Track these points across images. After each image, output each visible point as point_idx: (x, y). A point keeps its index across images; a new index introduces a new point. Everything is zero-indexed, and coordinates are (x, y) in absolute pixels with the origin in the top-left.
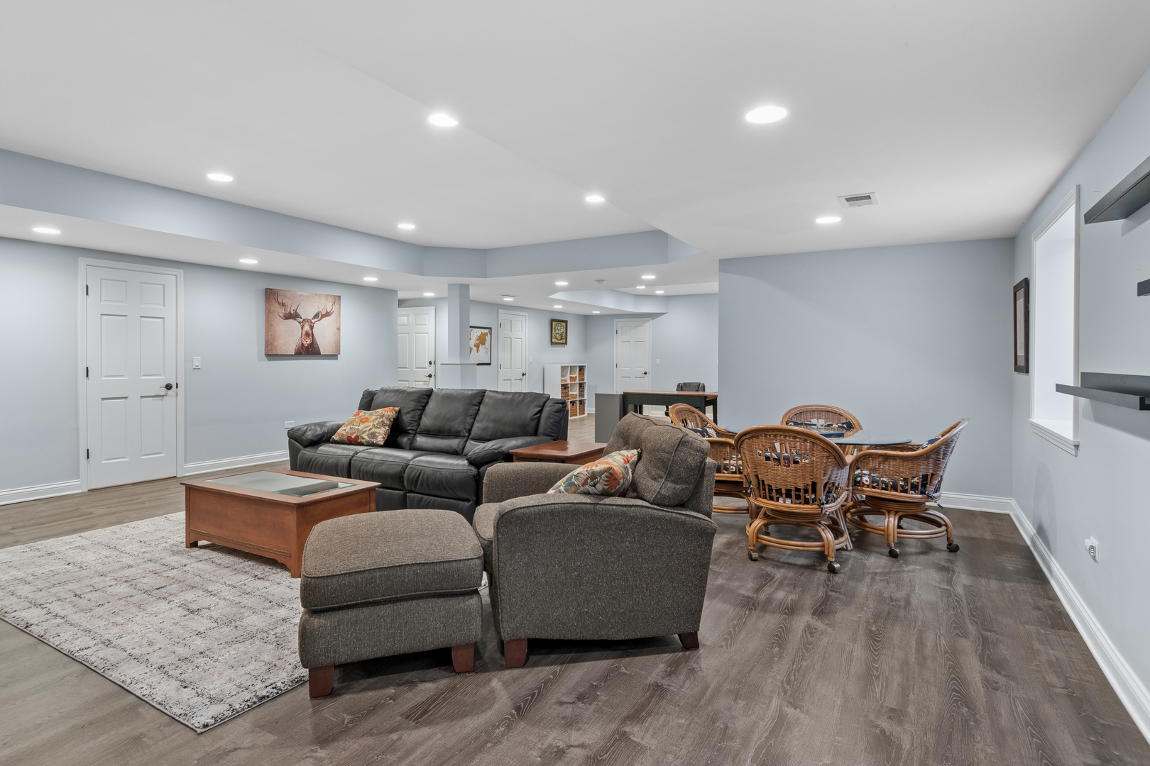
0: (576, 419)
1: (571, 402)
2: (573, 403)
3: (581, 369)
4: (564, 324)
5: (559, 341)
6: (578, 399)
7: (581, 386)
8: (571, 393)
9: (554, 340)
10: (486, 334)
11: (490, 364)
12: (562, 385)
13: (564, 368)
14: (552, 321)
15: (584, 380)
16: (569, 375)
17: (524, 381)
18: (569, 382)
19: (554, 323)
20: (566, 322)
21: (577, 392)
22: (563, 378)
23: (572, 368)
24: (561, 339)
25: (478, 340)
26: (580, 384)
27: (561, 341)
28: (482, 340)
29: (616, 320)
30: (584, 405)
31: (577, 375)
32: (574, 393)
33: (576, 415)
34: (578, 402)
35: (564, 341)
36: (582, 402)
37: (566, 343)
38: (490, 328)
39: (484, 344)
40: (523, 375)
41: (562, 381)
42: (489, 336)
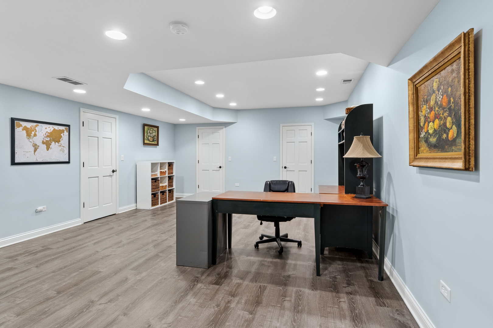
0: (165, 206)
1: (161, 192)
2: (163, 193)
3: (170, 165)
4: (156, 129)
5: (151, 143)
6: (167, 189)
7: (170, 178)
8: (161, 185)
9: (146, 142)
10: (63, 131)
11: (68, 162)
12: (152, 179)
13: (154, 165)
14: (144, 125)
15: (172, 173)
16: (159, 170)
17: (114, 177)
18: (159, 176)
19: (146, 127)
20: (158, 127)
21: (166, 184)
22: (153, 173)
23: (162, 164)
24: (153, 141)
25: (48, 136)
26: (169, 177)
27: (153, 143)
28: (55, 138)
29: (197, 128)
30: (173, 193)
31: (166, 169)
32: (164, 185)
33: (166, 202)
34: (167, 192)
35: (156, 143)
36: (171, 191)
37: (158, 144)
38: (69, 126)
39: (59, 142)
40: (113, 171)
41: (152, 175)
42: (66, 133)
